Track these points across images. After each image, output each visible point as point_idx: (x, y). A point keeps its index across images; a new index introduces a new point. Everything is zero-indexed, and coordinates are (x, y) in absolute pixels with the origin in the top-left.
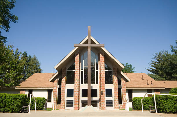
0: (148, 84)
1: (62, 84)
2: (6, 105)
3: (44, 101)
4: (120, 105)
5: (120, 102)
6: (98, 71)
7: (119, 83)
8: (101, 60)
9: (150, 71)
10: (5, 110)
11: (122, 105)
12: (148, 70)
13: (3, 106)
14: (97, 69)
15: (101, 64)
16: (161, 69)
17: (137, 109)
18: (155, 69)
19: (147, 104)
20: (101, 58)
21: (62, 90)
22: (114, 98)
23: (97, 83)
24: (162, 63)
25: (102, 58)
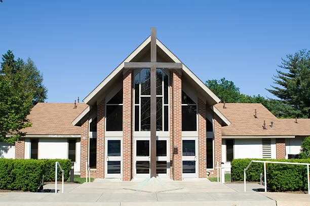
0: (264, 128)
1: (98, 132)
2: (14, 179)
3: (69, 165)
4: (208, 170)
5: (210, 164)
6: (169, 105)
7: (209, 127)
8: (175, 84)
9: (275, 93)
10: (14, 186)
11: (213, 169)
12: (269, 91)
13: (10, 180)
14: (166, 102)
15: (175, 92)
16: (296, 91)
17: (239, 180)
18: (286, 89)
19: (257, 170)
20: (175, 82)
21: (98, 142)
22: (199, 157)
23: (166, 129)
24: (300, 78)
25: (177, 81)
